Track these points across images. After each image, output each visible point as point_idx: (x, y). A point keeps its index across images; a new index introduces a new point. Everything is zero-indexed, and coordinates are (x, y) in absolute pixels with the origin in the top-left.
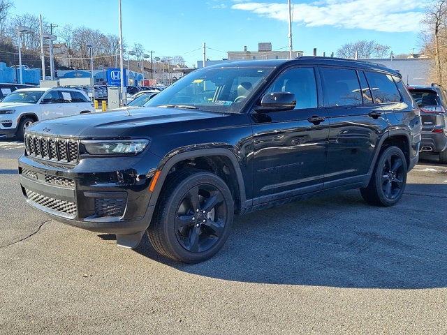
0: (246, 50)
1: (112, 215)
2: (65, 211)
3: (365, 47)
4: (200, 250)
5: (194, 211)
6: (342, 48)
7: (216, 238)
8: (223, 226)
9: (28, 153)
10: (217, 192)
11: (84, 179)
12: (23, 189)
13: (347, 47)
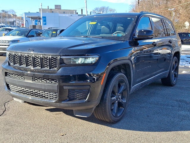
0: (48, 8)
1: (80, 99)
2: (47, 98)
3: (105, 9)
4: (118, 115)
5: (115, 95)
6: (94, 9)
7: (123, 109)
8: (126, 102)
9: (12, 64)
10: (124, 84)
11: (65, 79)
12: (8, 85)
13: (97, 9)
